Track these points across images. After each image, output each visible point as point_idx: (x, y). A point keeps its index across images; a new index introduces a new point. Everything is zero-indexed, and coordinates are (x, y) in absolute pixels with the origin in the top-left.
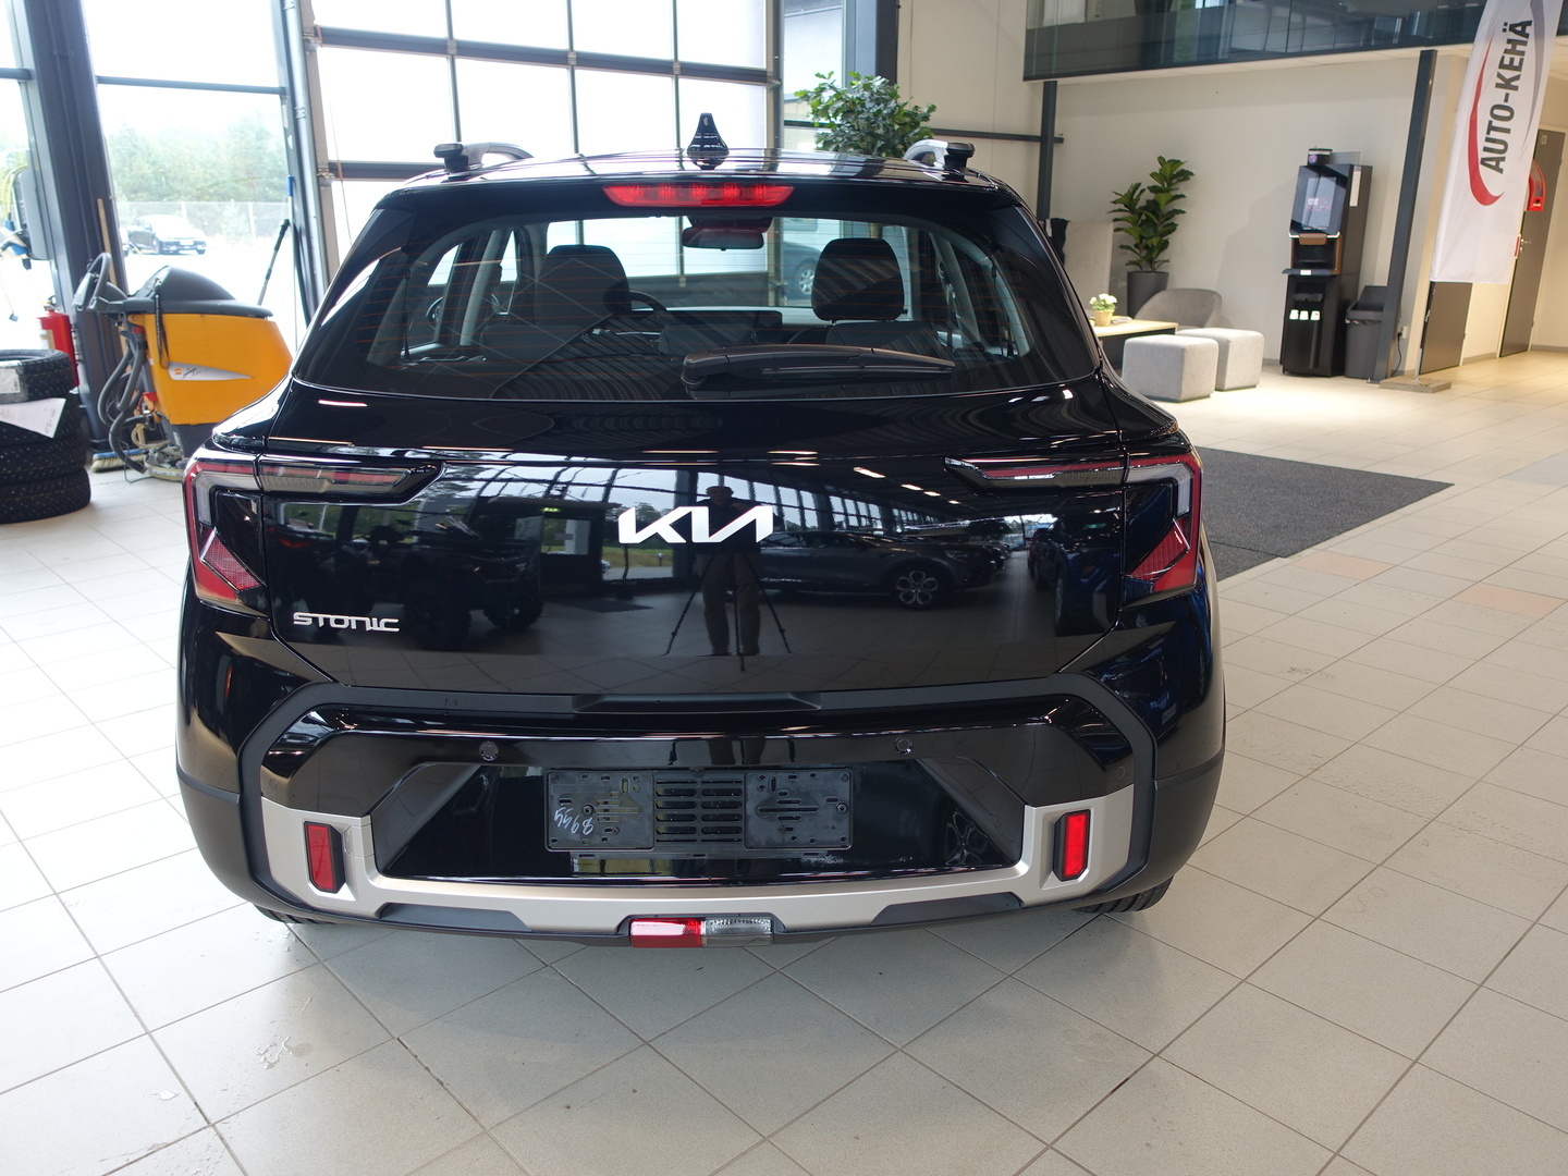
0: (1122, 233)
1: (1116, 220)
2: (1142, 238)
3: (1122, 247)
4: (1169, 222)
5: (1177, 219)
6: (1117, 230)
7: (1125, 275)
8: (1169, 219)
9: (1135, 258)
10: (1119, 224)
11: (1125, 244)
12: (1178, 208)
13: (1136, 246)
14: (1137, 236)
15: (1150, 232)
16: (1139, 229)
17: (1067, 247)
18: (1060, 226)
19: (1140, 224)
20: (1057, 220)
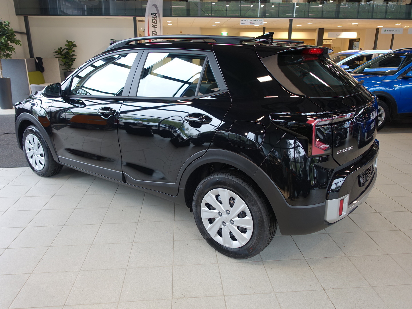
0: (60, 61)
1: (57, 57)
2: (66, 62)
5: (75, 57)
9: (65, 68)
10: (59, 59)
11: (61, 64)
12: (74, 54)
13: (64, 64)
14: (64, 62)
15: (68, 61)
16: (65, 60)
17: (44, 65)
18: (40, 59)
19: (64, 58)
20: (38, 57)
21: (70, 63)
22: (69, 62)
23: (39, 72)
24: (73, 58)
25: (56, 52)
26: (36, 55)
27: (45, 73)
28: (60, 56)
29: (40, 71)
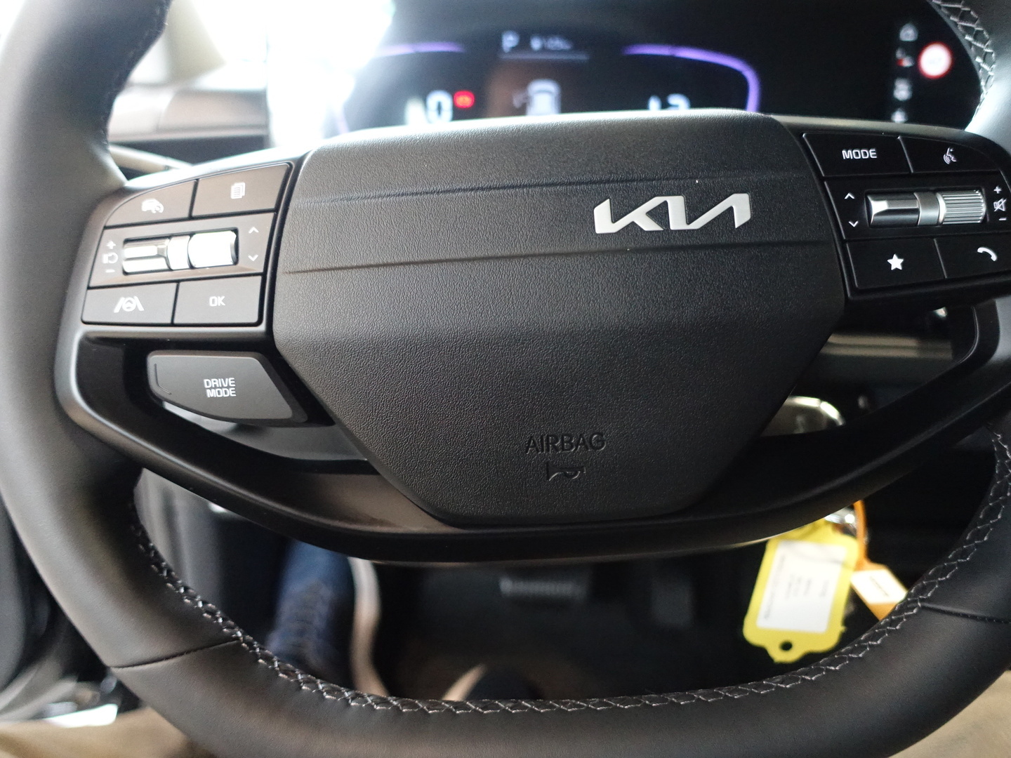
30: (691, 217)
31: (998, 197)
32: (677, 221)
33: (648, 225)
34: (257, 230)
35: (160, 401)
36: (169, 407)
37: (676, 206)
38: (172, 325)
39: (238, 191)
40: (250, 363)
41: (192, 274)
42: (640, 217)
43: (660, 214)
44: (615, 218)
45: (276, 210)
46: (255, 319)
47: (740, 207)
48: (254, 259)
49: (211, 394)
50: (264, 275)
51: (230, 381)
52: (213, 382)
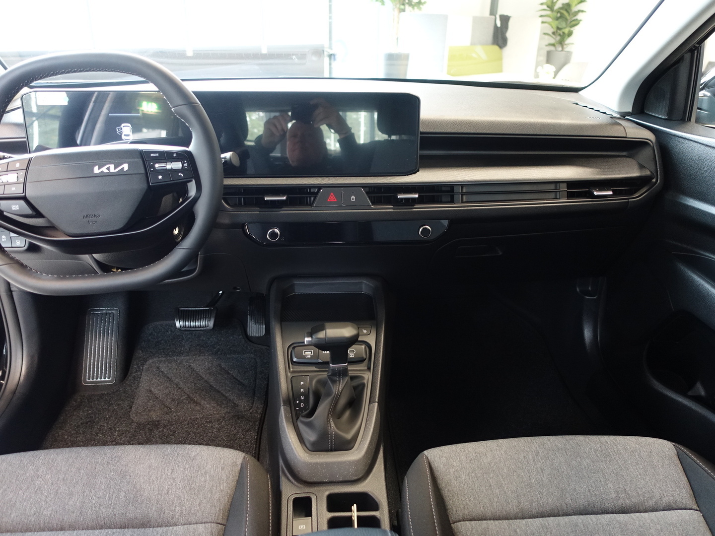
0: (546, 25)
1: (541, 16)
2: (558, 28)
3: (545, 34)
4: (575, 18)
5: (580, 16)
6: (543, 22)
7: (545, 53)
8: (575, 16)
9: (552, 41)
10: (545, 19)
11: (546, 32)
12: (581, 9)
13: (554, 33)
14: (555, 27)
15: (563, 25)
16: (557, 22)
17: (509, 34)
18: (505, 19)
19: (557, 19)
20: (503, 15)
21: (566, 31)
22: (565, 28)
23: (496, 48)
24: (577, 19)
25: (542, 4)
26: (502, 10)
27: (507, 50)
28: (549, 13)
29: (498, 45)
30: (115, 168)
31: (185, 163)
32: (112, 170)
33: (106, 171)
34: (22, 173)
35: (3, 212)
36: (5, 213)
37: (112, 167)
38: (4, 194)
39: (18, 165)
40: (22, 202)
41: (8, 183)
42: (104, 169)
43: (108, 169)
44: (99, 169)
45: (26, 169)
46: (22, 192)
47: (126, 167)
48: (22, 180)
49: (13, 209)
50: (24, 183)
51: (18, 206)
52: (14, 206)
